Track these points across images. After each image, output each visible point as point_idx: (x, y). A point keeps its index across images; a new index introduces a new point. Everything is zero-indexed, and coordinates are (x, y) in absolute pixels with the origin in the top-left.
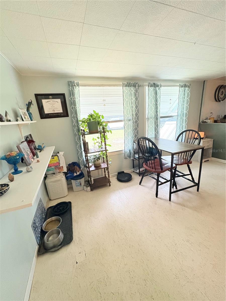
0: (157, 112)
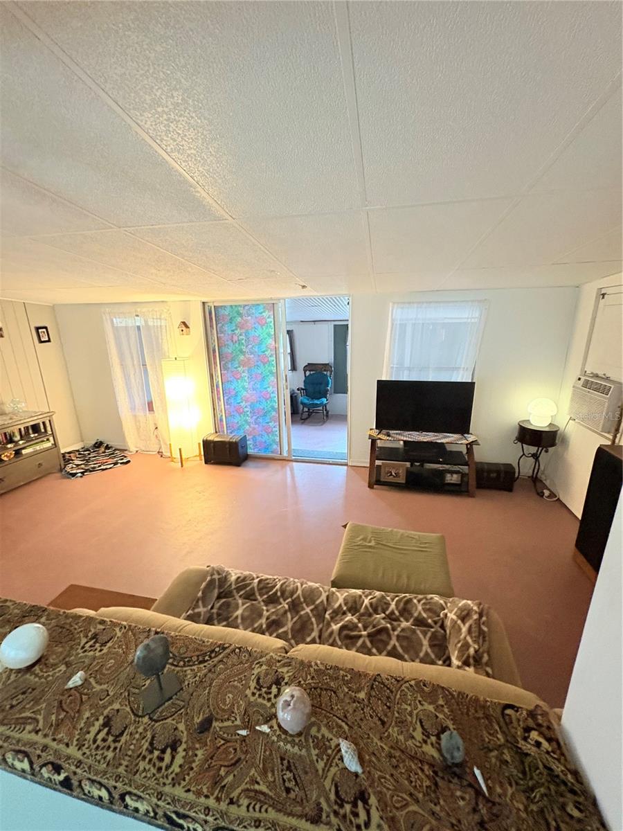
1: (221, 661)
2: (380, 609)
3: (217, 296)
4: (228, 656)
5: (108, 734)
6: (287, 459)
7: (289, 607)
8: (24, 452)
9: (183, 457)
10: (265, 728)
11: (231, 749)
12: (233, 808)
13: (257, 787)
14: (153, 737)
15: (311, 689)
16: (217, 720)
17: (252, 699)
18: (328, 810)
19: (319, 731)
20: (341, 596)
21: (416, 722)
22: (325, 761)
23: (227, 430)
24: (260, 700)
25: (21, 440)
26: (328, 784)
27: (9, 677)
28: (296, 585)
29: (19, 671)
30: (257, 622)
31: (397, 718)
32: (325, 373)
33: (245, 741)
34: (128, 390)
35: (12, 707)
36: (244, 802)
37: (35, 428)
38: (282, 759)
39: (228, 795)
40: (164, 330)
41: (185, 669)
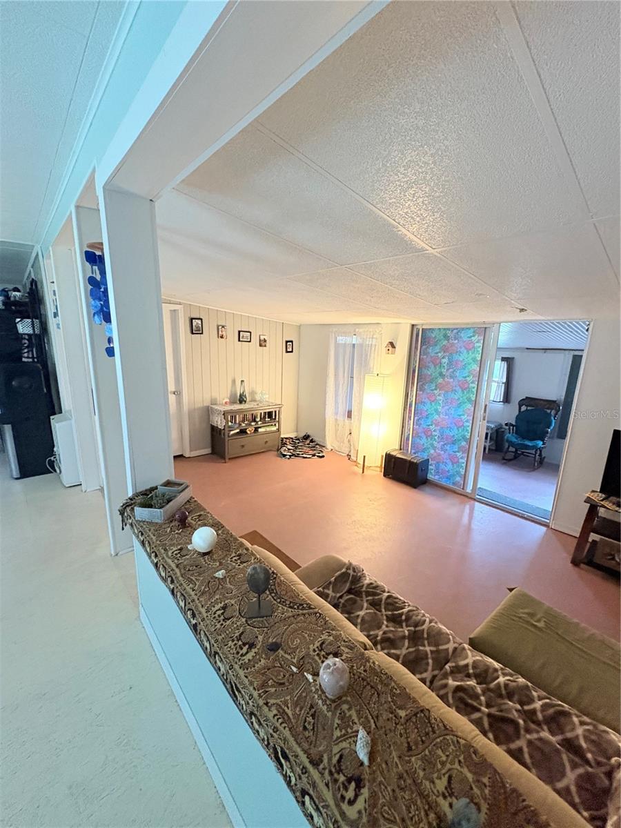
1: (304, 615)
2: (516, 697)
3: (425, 320)
4: (310, 614)
5: (222, 614)
6: (469, 496)
7: (409, 635)
8: (260, 430)
9: (366, 464)
10: (310, 677)
11: (282, 674)
12: (265, 709)
13: (286, 708)
14: (242, 633)
15: (359, 678)
16: (282, 649)
17: (312, 653)
18: (326, 765)
19: (349, 709)
20: (471, 657)
21: (444, 774)
22: (342, 733)
23: (411, 449)
24: (317, 658)
25: (260, 421)
26: (336, 749)
27: (194, 554)
28: (424, 618)
29: (199, 553)
30: (374, 630)
31: (426, 755)
32: (549, 411)
33: (293, 676)
34: (336, 397)
35: (189, 570)
36: (275, 712)
37: (270, 414)
38: (312, 707)
39: (266, 698)
40: (373, 349)
41: (279, 605)
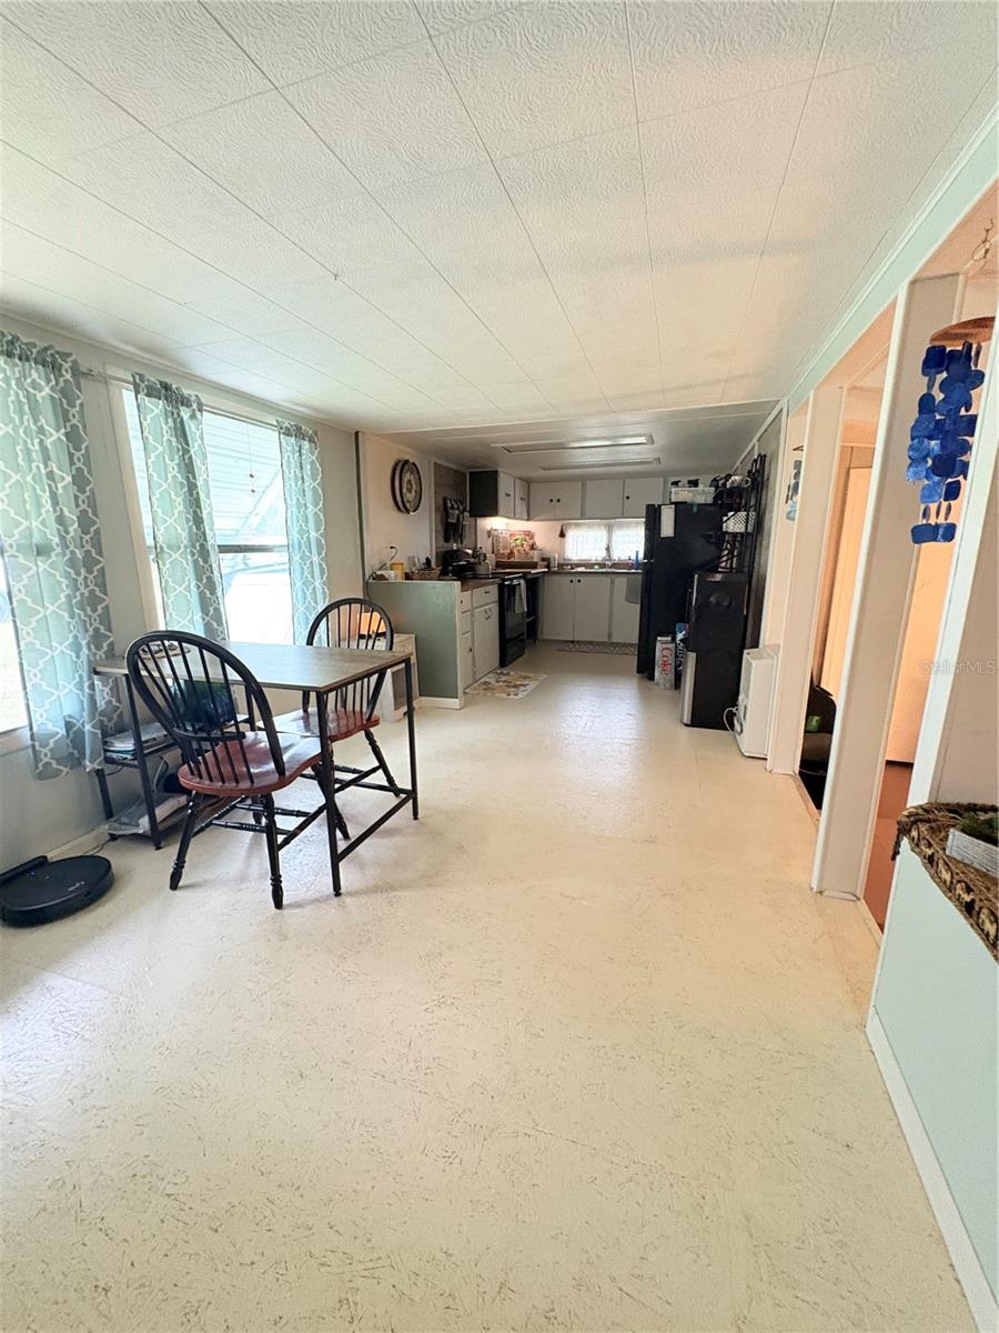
0: (198, 521)
